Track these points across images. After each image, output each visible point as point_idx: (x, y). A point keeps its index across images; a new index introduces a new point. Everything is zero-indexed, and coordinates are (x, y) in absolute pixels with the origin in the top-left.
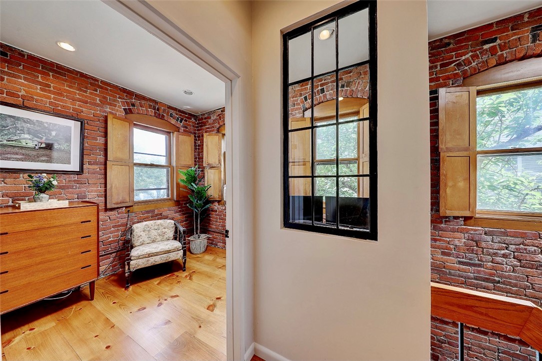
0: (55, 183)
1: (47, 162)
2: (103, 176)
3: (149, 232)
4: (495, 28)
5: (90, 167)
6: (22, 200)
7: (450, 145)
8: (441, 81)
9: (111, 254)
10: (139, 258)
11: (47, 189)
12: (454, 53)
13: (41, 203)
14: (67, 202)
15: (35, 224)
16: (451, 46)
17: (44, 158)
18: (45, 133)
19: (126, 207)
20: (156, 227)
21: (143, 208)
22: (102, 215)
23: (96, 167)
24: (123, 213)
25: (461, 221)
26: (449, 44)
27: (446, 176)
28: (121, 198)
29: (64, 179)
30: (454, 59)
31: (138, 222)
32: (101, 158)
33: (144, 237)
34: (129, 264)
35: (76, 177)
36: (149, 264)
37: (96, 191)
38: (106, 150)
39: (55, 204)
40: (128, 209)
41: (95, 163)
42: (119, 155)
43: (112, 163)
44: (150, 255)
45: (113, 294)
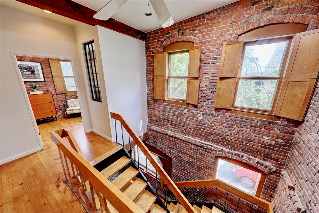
0: (37, 86)
1: (34, 78)
2: (53, 82)
3: (73, 102)
4: (170, 28)
5: (47, 79)
6: (30, 91)
7: (157, 74)
8: (157, 48)
9: (62, 109)
10: (69, 110)
11: (35, 88)
12: (160, 37)
13: (35, 92)
14: (42, 92)
15: (35, 98)
16: (159, 34)
17: (32, 77)
18: (30, 68)
19: (64, 94)
20: (76, 101)
21: (71, 94)
22: (55, 97)
23: (50, 79)
24: (63, 96)
25: (162, 101)
26: (158, 33)
27: (156, 85)
28: (61, 90)
29: (40, 84)
30: (160, 39)
31: (69, 99)
32: (50, 76)
33: (72, 104)
34: (66, 112)
35: (44, 83)
36: (73, 113)
37: (51, 88)
38: (51, 72)
39: (39, 92)
40: (65, 94)
41: (49, 78)
42: (57, 74)
43: (55, 77)
44: (73, 110)
45: (63, 120)
